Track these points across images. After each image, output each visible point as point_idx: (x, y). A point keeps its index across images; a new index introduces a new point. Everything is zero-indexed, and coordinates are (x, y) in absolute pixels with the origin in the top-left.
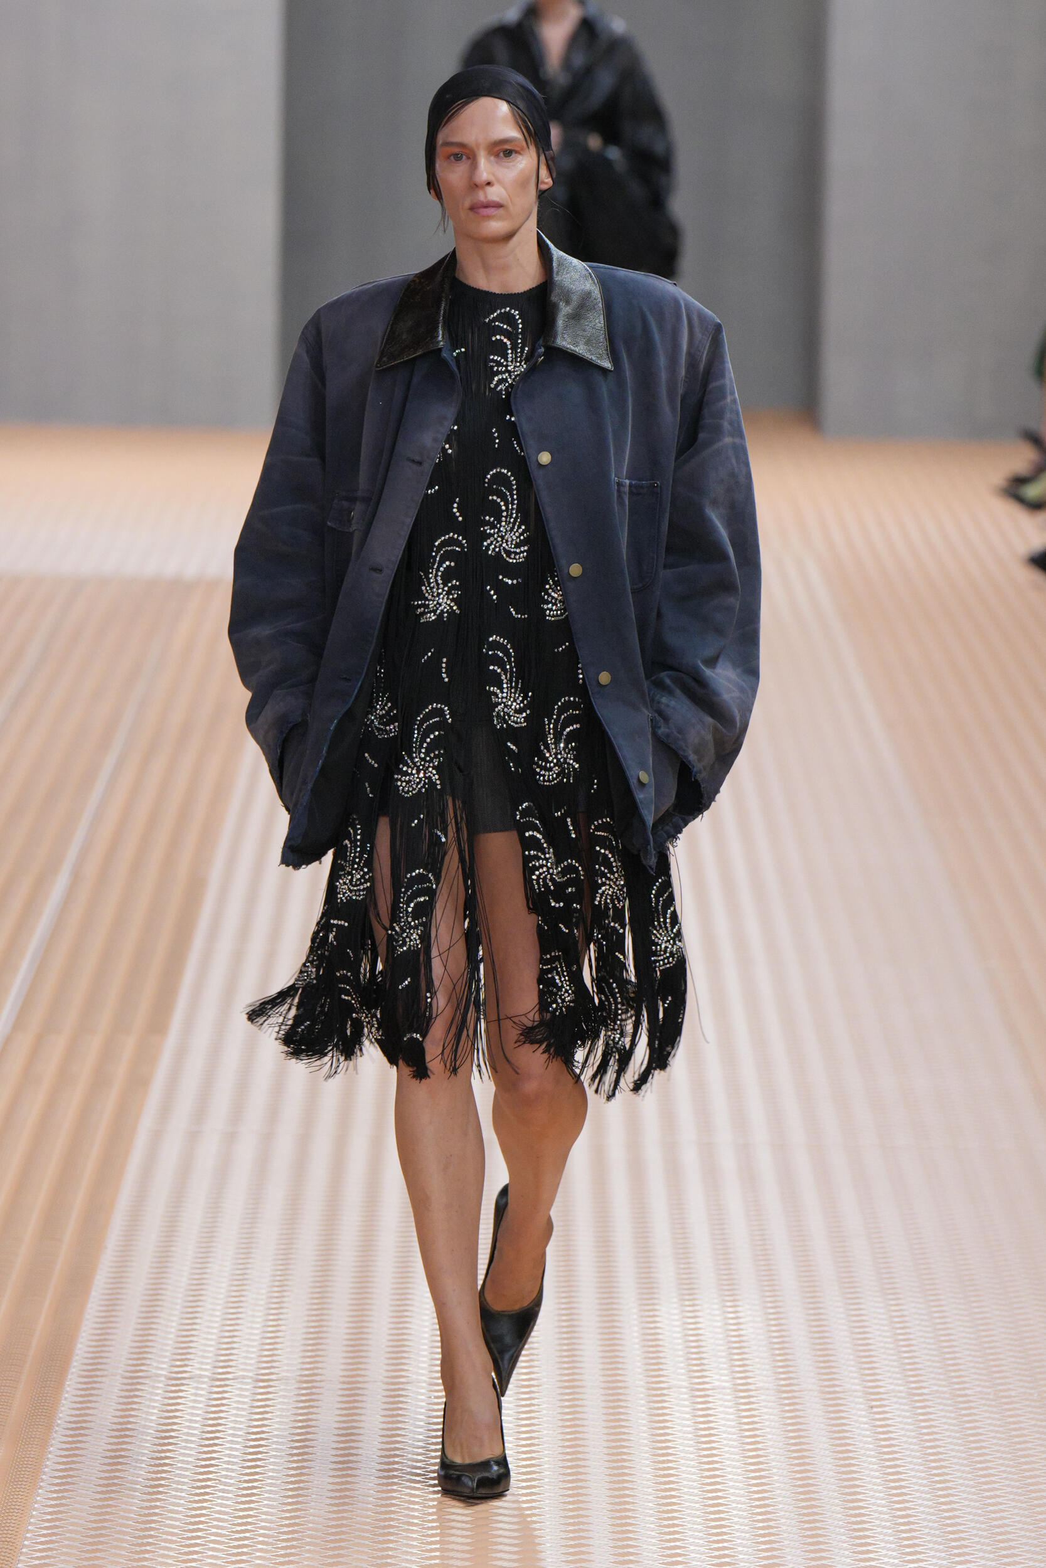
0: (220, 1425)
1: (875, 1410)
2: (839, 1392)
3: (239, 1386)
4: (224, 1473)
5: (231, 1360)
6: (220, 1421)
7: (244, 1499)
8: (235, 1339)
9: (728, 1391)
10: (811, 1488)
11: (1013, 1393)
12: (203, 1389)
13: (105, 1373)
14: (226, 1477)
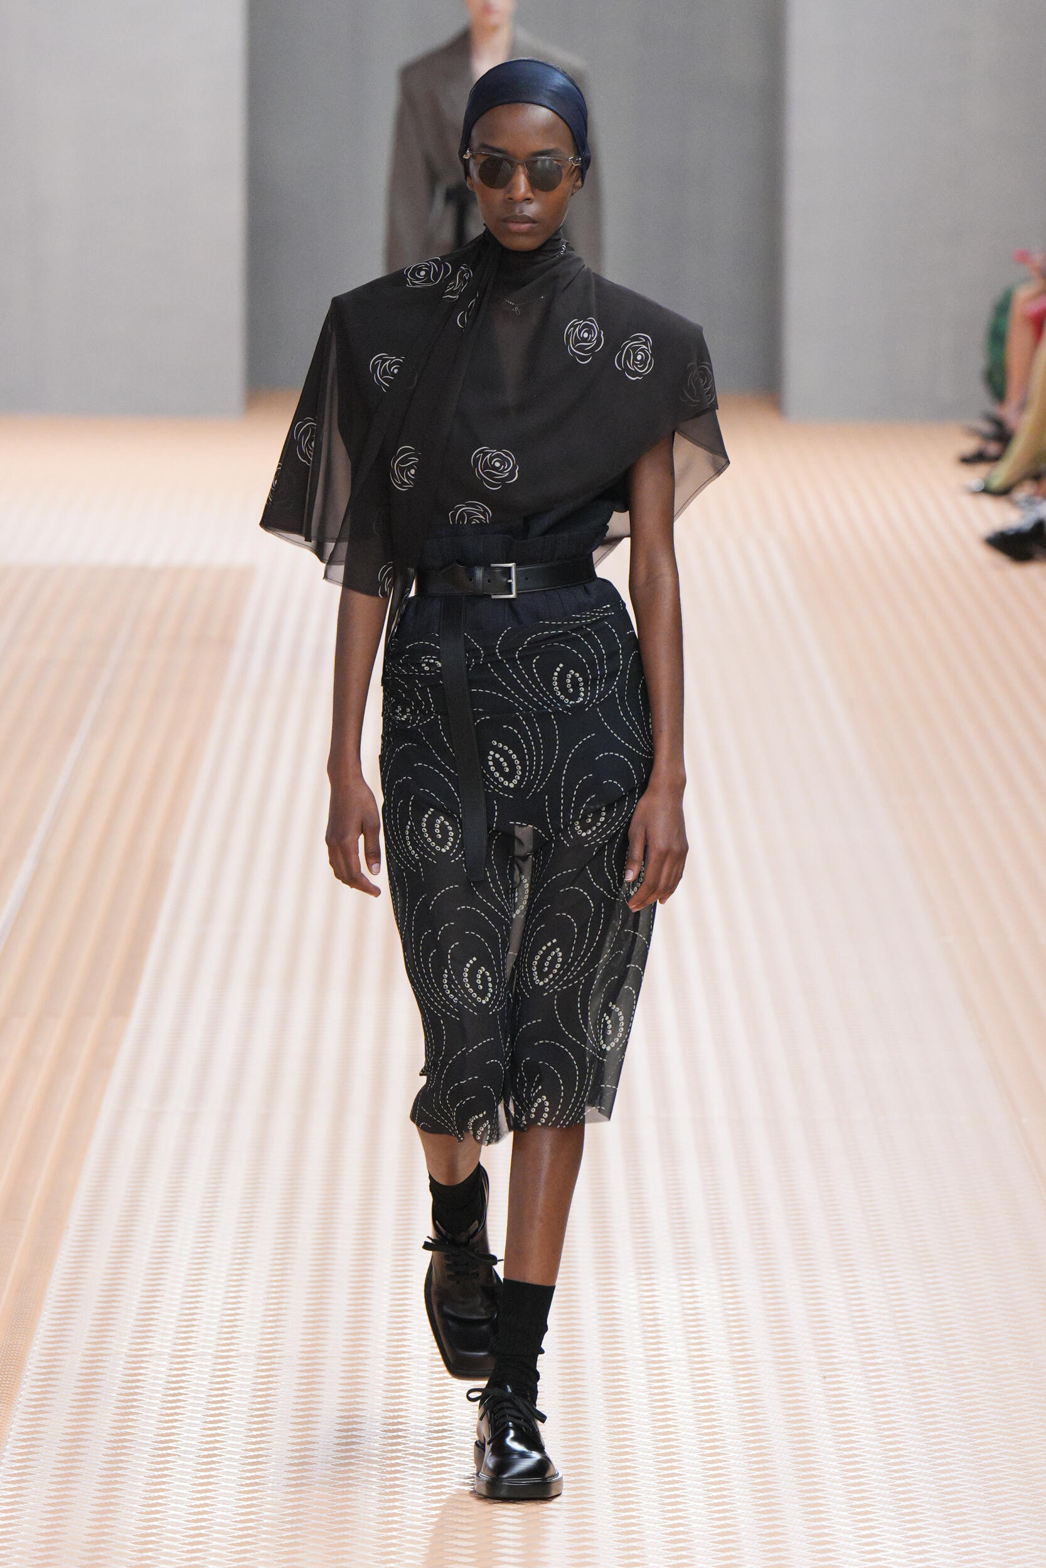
0: (179, 1401)
1: (828, 1380)
2: (793, 1363)
3: (199, 1363)
4: (183, 1448)
5: (191, 1337)
6: (180, 1397)
7: (203, 1474)
8: (195, 1317)
9: (684, 1363)
10: (765, 1458)
11: (966, 1362)
12: (163, 1366)
13: (66, 1351)
14: (185, 1452)
